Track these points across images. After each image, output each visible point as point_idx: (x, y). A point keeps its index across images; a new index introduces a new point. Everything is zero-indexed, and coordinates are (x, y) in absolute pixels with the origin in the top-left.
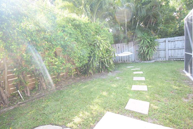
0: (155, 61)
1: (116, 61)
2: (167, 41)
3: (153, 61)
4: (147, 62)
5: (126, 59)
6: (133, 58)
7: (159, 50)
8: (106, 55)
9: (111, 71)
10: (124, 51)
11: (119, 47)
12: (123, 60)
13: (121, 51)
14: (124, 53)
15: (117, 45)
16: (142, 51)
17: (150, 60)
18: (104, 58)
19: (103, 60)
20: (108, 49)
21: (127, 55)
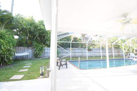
0: (42, 59)
1: (17, 58)
2: (48, 49)
3: (41, 58)
4: (38, 59)
5: (26, 57)
6: (30, 56)
7: (45, 53)
8: (6, 53)
9: (9, 65)
10: (24, 52)
11: (21, 49)
12: (23, 58)
13: (23, 52)
14: (24, 53)
15: (20, 47)
16: (36, 53)
17: (40, 58)
18: (4, 54)
19: (4, 56)
20: (9, 49)
21: (27, 54)
